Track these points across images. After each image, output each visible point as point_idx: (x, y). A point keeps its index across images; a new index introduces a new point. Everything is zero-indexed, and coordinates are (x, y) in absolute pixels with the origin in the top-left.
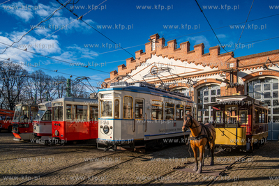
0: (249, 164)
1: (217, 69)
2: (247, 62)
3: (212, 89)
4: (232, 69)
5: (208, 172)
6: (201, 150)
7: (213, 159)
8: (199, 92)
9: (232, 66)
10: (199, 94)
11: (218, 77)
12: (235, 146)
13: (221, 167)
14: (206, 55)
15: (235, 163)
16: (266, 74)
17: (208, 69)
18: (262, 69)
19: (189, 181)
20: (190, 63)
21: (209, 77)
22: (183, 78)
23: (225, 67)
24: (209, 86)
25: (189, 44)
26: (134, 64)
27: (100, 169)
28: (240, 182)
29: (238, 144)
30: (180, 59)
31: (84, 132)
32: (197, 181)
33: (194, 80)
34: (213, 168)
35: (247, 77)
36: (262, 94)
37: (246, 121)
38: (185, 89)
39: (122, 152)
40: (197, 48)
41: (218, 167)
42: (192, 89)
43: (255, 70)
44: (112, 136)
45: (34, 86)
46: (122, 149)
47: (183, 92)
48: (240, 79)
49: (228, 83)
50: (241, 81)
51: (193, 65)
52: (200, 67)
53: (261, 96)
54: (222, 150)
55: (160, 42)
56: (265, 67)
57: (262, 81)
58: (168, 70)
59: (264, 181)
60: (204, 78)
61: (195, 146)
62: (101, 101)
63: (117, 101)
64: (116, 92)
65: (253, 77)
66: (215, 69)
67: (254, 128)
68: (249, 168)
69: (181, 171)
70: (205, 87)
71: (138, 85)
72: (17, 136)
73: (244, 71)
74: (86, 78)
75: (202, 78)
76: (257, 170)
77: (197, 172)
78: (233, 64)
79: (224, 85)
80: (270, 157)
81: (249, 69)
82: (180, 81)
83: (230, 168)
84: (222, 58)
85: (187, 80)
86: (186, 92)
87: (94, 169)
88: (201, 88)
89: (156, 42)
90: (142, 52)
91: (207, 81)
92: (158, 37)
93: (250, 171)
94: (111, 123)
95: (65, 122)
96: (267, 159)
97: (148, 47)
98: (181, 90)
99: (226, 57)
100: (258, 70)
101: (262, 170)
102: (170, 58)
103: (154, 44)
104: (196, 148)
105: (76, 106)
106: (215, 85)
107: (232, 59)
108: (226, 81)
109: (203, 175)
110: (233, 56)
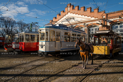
0: (111, 64)
1: (97, 19)
2: (111, 15)
3: (95, 28)
4: (104, 19)
5: (89, 68)
6: (85, 57)
7: (92, 61)
8: (89, 29)
9: (104, 17)
10: (89, 30)
11: (98, 22)
12: (104, 55)
13: (96, 65)
14: (92, 12)
15: (104, 63)
16: (121, 20)
17: (93, 19)
18: (119, 18)
19: (78, 73)
20: (85, 16)
21: (94, 22)
22: (82, 23)
23: (101, 18)
24: (94, 26)
25: (84, 8)
26: (60, 17)
27: (36, 66)
28: (105, 75)
29: (106, 54)
30: (80, 14)
31: (34, 47)
32: (82, 73)
33: (87, 23)
34: (92, 66)
35: (111, 22)
36: (119, 30)
37: (110, 43)
38: (83, 28)
39: (50, 57)
40: (88, 9)
41: (95, 66)
42: (86, 28)
43: (115, 19)
44: (44, 49)
45: (18, 27)
46: (51, 55)
47: (82, 29)
48: (108, 23)
49: (102, 25)
50: (109, 24)
51: (86, 17)
52: (89, 18)
53: (119, 31)
54: (98, 57)
55: (72, 7)
56: (120, 17)
57: (119, 24)
58: (74, 18)
59: (117, 74)
60: (91, 23)
61: (83, 55)
62: (40, 33)
63: (47, 33)
64: (47, 28)
65: (114, 22)
66: (96, 19)
67: (114, 46)
68: (111, 66)
69: (76, 67)
70: (92, 27)
71: (58, 25)
72: (6, 49)
73: (110, 19)
74: (37, 23)
75: (90, 23)
76: (114, 68)
77: (84, 68)
78: (105, 16)
79: (100, 26)
80: (122, 61)
81: (113, 18)
82: (81, 24)
83: (101, 66)
84: (100, 13)
85: (83, 24)
86: (83, 29)
87: (33, 66)
88: (90, 27)
89: (70, 7)
90: (63, 11)
91: (93, 24)
92: (70, 5)
93: (110, 68)
94: (44, 43)
95: (25, 43)
96: (120, 61)
97: (66, 9)
98: (81, 28)
99: (101, 13)
100: (117, 19)
101: (117, 68)
102: (76, 14)
103: (69, 8)
104: (83, 56)
105: (31, 35)
106: (96, 26)
107: (104, 14)
108: (101, 24)
109: (86, 70)
110: (105, 13)
